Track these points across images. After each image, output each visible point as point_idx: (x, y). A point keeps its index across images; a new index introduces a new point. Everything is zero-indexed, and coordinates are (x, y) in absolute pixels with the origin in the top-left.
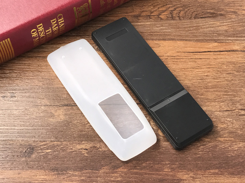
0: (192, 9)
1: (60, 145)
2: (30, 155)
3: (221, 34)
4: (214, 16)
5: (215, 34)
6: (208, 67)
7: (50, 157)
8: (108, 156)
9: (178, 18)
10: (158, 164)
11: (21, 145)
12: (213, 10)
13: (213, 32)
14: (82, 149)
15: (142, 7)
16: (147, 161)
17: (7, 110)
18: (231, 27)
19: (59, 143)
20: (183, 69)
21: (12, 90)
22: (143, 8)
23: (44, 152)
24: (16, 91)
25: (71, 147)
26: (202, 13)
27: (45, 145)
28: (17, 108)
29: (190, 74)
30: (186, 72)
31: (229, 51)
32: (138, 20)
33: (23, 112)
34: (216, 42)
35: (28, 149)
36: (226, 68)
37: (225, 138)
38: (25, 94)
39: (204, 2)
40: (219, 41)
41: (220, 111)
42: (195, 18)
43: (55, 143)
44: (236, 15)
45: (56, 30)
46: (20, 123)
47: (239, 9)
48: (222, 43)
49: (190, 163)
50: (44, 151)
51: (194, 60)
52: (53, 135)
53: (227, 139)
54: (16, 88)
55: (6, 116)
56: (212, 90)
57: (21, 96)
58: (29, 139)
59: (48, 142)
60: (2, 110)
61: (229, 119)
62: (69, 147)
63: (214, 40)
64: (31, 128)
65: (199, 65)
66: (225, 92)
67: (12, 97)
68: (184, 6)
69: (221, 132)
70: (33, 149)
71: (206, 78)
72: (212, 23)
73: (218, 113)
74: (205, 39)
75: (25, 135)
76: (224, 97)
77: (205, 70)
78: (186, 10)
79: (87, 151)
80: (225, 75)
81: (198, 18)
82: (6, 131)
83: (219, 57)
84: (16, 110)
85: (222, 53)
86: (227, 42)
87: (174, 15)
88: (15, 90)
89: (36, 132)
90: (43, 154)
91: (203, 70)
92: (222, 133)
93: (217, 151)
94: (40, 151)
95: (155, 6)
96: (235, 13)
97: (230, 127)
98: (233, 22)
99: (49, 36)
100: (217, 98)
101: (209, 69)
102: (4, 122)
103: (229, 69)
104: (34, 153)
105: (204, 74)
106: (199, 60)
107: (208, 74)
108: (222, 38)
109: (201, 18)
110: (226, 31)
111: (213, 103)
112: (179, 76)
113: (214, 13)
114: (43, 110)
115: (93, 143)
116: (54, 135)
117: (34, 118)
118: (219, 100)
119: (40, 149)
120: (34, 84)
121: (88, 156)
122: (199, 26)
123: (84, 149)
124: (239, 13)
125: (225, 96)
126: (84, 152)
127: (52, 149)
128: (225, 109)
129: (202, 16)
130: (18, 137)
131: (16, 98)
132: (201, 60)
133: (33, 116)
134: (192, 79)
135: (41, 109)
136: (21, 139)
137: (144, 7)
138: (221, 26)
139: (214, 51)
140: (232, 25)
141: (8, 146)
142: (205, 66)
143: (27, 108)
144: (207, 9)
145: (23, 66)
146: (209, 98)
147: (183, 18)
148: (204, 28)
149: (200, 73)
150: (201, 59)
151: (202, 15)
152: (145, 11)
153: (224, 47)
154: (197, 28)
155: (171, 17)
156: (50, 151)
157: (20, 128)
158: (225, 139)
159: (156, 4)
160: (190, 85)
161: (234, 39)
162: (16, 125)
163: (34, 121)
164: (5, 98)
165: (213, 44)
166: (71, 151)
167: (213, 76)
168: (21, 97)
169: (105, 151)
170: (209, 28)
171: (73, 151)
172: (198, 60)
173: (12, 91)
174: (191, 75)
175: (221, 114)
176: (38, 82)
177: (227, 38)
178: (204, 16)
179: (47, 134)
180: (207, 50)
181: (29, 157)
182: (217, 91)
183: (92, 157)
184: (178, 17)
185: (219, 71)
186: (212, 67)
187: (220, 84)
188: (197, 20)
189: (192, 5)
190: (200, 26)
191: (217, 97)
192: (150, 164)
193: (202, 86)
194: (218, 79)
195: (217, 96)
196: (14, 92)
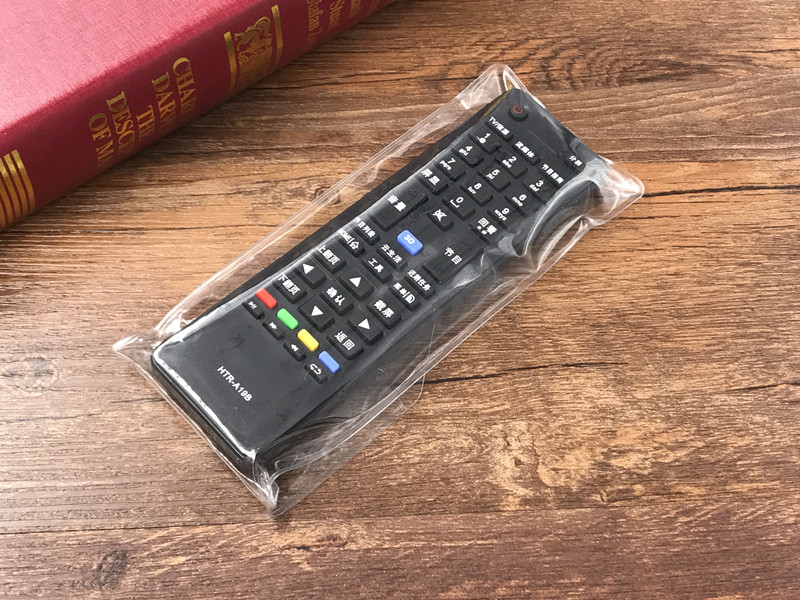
0: (610, 53)
1: (214, 537)
2: (116, 579)
3: (707, 133)
4: (679, 72)
5: (689, 133)
6: (676, 244)
7: (183, 581)
8: (381, 566)
9: (566, 84)
10: (548, 585)
11: (82, 544)
12: (677, 54)
13: (684, 127)
14: (289, 547)
15: (450, 47)
16: (509, 579)
17: (24, 423)
18: (736, 108)
19: (212, 530)
20: (600, 256)
21: (39, 350)
22: (453, 53)
23: (164, 566)
24: (51, 354)
25: (254, 543)
26: (642, 64)
27: (164, 539)
28: (58, 414)
29: (623, 270)
30: (609, 265)
31: (739, 189)
32: (440, 92)
33: (80, 425)
34: (694, 160)
35: (109, 559)
36: (733, 244)
37: (752, 481)
38: (84, 363)
39: (645, 28)
40: (704, 157)
41: (728, 392)
42: (622, 82)
43: (198, 530)
44: (748, 70)
45: (168, 113)
46: (74, 465)
47: (757, 48)
48: (712, 161)
49: (650, 575)
50: (163, 562)
51: (629, 223)
52: (187, 503)
53: (761, 485)
54: (50, 343)
55: (21, 443)
56: (697, 321)
57: (71, 368)
58: (106, 521)
59: (173, 529)
60: (8, 422)
61: (758, 418)
62: (246, 542)
63: (689, 153)
64: (112, 482)
65: (648, 240)
66: (738, 325)
67: (38, 375)
68: (583, 42)
69: (739, 463)
70: (124, 556)
71: (674, 282)
72: (676, 96)
73: (723, 397)
74: (660, 152)
75: (93, 507)
76: (736, 344)
77: (669, 254)
78: (591, 55)
79: (309, 553)
80: (735, 269)
81: (632, 82)
82: (28, 495)
83: (708, 208)
84: (56, 418)
85: (716, 196)
86: (730, 158)
87: (555, 75)
88: (47, 349)
89: (130, 497)
90: (160, 571)
91: (661, 255)
92: (743, 465)
93: (730, 531)
94: (148, 563)
95: (491, 45)
96: (745, 61)
97: (765, 443)
98: (742, 91)
99: (147, 134)
100: (716, 347)
101: (681, 252)
102: (19, 463)
103: (744, 249)
104: (129, 569)
105: (668, 269)
106: (647, 221)
107: (681, 267)
108: (711, 147)
109: (641, 81)
110: (723, 122)
111: (705, 365)
112: (587, 277)
113: (680, 65)
114: (147, 417)
115: (328, 525)
116: (191, 502)
117: (119, 447)
118: (722, 353)
119: (148, 556)
120: (112, 325)
121: (312, 573)
122: (636, 109)
123: (299, 548)
124: (757, 62)
125: (739, 341)
126: (298, 557)
127: (190, 554)
128: (745, 384)
129: (641, 76)
130: (71, 514)
131: (54, 378)
132: (652, 220)
133: (114, 440)
134: (630, 288)
135: (141, 413)
136: (82, 522)
137: (454, 49)
138: (704, 106)
139: (691, 192)
140: (740, 102)
141: (39, 552)
142: (667, 243)
143: (91, 411)
144: (658, 52)
145: (68, 262)
146: (690, 347)
147: (583, 81)
148: (653, 115)
149: (654, 264)
150: (653, 218)
151: (643, 71)
152: (460, 64)
153: (721, 176)
154: (632, 114)
155: (544, 79)
156: (182, 559)
157: (76, 484)
158: (754, 485)
159: (493, 38)
160: (626, 307)
161: (749, 147)
162: (60, 472)
163: (120, 457)
164: (16, 378)
165: (686, 169)
166: (254, 556)
167: (696, 273)
168: (70, 372)
169: (368, 550)
170: (667, 114)
171: (261, 558)
172: (643, 221)
173: (36, 355)
174: (626, 273)
175: (732, 400)
176: (124, 318)
177: (728, 147)
178: (648, 75)
179: (170, 498)
180: (668, 188)
181: (114, 585)
182: (712, 324)
183: (326, 573)
184: (567, 79)
185: (712, 256)
186: (689, 244)
187: (719, 299)
188: (629, 88)
189: (608, 39)
190: (640, 107)
191: (714, 345)
192: (523, 587)
193: (663, 311)
194: (713, 284)
195: (714, 342)
196: (43, 356)
